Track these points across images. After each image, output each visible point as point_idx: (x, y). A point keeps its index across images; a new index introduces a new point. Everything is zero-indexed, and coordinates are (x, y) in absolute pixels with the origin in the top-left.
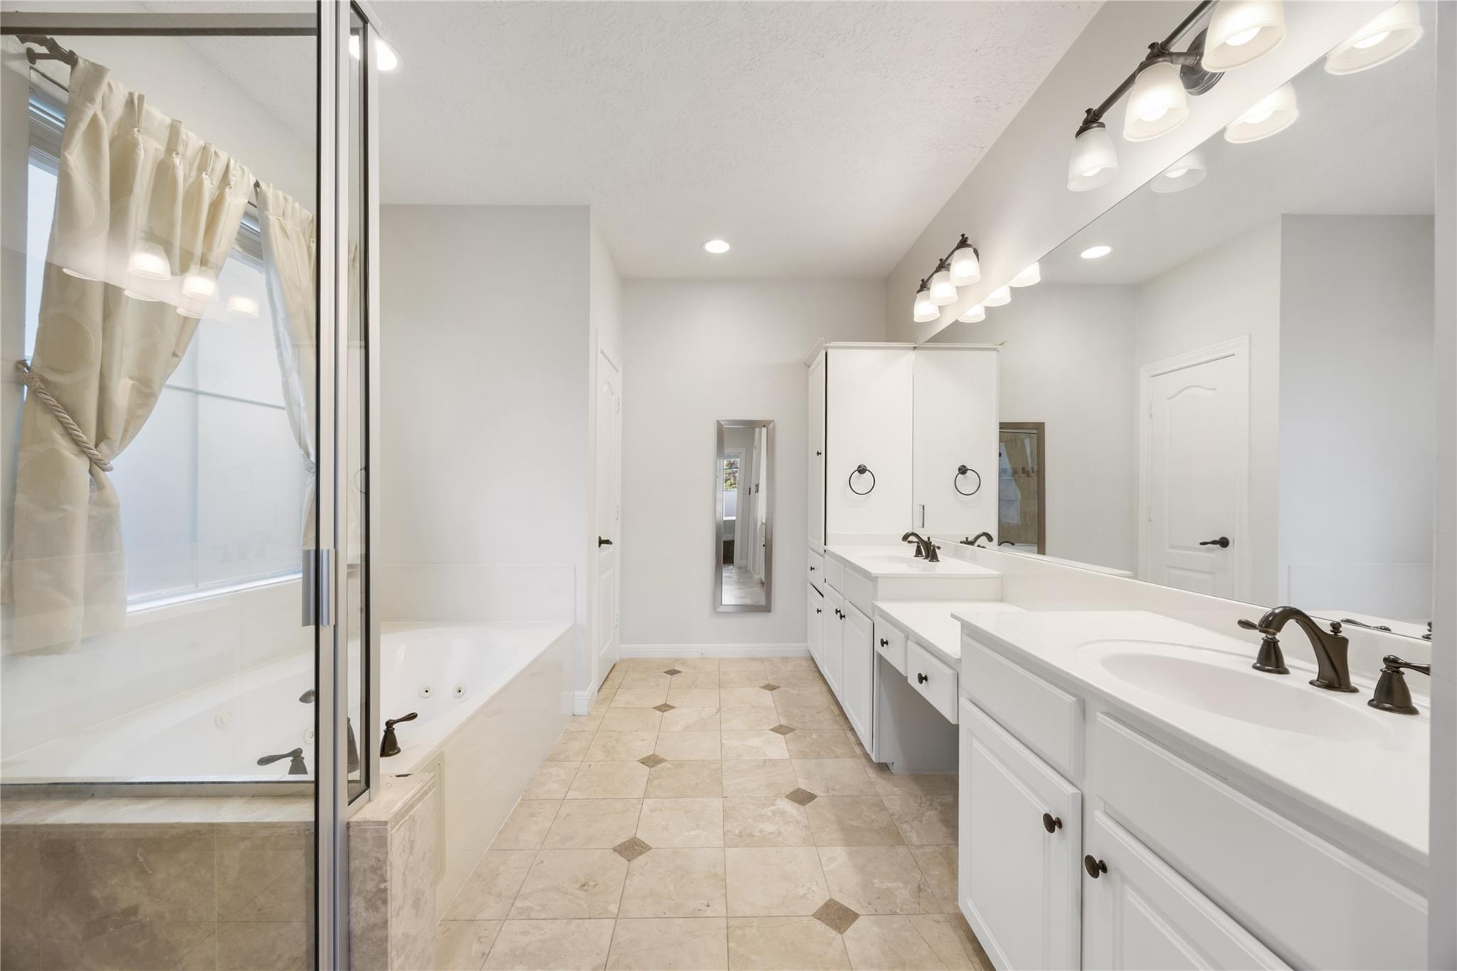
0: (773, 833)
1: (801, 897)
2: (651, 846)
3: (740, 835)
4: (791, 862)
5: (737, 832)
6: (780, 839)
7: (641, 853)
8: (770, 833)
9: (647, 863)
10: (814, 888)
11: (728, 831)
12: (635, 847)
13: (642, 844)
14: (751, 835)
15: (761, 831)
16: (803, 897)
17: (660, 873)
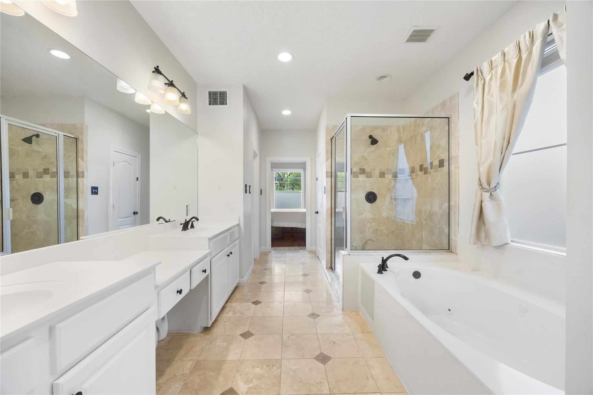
0: (256, 367)
1: (256, 340)
2: (314, 359)
3: (273, 365)
4: (254, 352)
5: (274, 367)
6: (254, 364)
7: (318, 356)
8: (258, 367)
9: (314, 352)
10: (250, 343)
11: (278, 368)
12: (322, 359)
13: (319, 360)
14: (268, 366)
15: (262, 368)
16: (255, 340)
17: (308, 348)
